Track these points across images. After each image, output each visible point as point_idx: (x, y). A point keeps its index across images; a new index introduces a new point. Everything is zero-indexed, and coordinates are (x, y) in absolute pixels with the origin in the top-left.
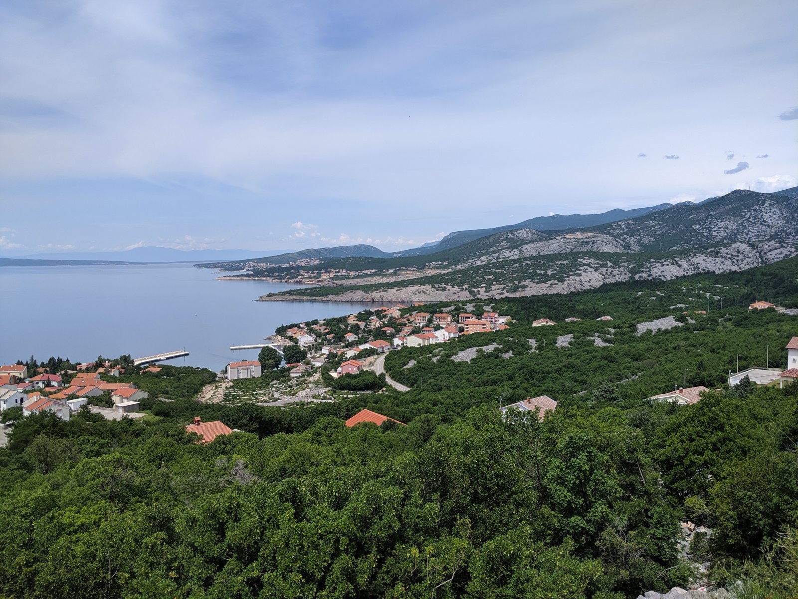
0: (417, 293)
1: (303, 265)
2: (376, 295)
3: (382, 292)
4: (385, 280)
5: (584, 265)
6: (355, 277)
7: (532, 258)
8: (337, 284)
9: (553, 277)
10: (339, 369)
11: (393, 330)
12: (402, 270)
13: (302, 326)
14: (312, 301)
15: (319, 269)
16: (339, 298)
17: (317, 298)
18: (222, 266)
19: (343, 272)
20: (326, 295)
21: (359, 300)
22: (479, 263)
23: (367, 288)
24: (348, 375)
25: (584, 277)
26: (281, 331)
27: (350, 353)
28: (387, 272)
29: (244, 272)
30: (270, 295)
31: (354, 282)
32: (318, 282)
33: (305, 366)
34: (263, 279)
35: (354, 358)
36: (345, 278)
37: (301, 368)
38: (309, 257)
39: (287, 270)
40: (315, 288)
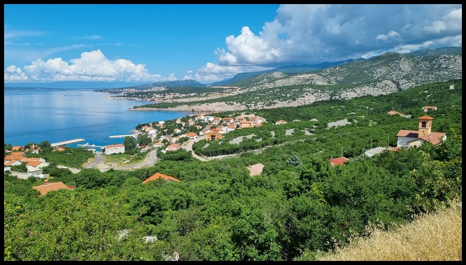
0: (217, 106)
1: (155, 90)
2: (195, 107)
3: (198, 106)
4: (201, 99)
5: (306, 91)
6: (184, 98)
7: (280, 88)
8: (173, 101)
9: (290, 98)
10: (167, 149)
11: (201, 127)
12: (210, 93)
13: (150, 124)
15: (164, 93)
16: (174, 109)
17: (161, 109)
18: (110, 91)
19: (178, 95)
20: (167, 107)
21: (184, 110)
22: (252, 90)
23: (189, 104)
24: (172, 152)
25: (306, 98)
26: (139, 127)
27: (174, 140)
28: (202, 95)
29: (122, 94)
30: (135, 107)
31: (183, 100)
32: (163, 100)
33: (149, 147)
34: (132, 98)
35: (176, 142)
36: (178, 98)
37: (147, 148)
38: (159, 86)
39: (146, 93)
40: (161, 104)
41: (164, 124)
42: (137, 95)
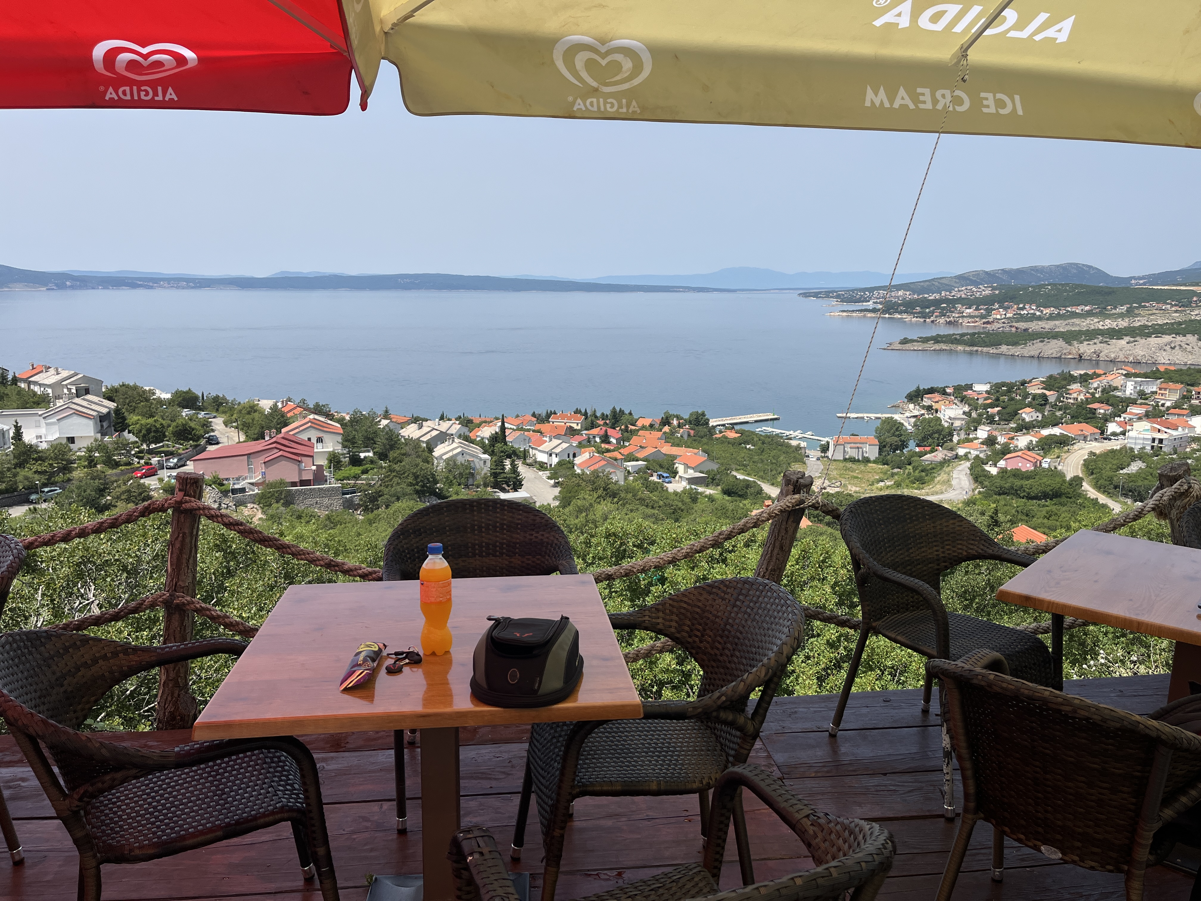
0: (1168, 348)
1: (963, 296)
2: (1087, 348)
3: (1099, 345)
4: (1108, 324)
6: (1051, 318)
8: (1017, 328)
10: (1002, 464)
11: (1110, 409)
12: (1145, 307)
13: (948, 390)
14: (971, 353)
15: (988, 302)
16: (1017, 350)
17: (980, 349)
18: (838, 297)
19: (1030, 309)
20: (997, 345)
21: (1054, 356)
23: (1069, 337)
24: (1017, 474)
26: (915, 396)
27: (1023, 441)
28: (1114, 311)
29: (870, 305)
30: (905, 341)
31: (1048, 325)
32: (984, 323)
33: (945, 452)
34: (897, 316)
35: (1029, 448)
36: (1033, 318)
37: (940, 454)
38: (976, 284)
39: (937, 303)
40: (979, 333)
41: (987, 392)
42: (909, 307)
